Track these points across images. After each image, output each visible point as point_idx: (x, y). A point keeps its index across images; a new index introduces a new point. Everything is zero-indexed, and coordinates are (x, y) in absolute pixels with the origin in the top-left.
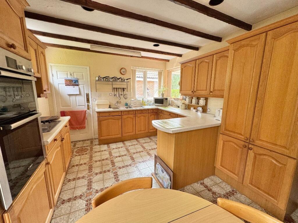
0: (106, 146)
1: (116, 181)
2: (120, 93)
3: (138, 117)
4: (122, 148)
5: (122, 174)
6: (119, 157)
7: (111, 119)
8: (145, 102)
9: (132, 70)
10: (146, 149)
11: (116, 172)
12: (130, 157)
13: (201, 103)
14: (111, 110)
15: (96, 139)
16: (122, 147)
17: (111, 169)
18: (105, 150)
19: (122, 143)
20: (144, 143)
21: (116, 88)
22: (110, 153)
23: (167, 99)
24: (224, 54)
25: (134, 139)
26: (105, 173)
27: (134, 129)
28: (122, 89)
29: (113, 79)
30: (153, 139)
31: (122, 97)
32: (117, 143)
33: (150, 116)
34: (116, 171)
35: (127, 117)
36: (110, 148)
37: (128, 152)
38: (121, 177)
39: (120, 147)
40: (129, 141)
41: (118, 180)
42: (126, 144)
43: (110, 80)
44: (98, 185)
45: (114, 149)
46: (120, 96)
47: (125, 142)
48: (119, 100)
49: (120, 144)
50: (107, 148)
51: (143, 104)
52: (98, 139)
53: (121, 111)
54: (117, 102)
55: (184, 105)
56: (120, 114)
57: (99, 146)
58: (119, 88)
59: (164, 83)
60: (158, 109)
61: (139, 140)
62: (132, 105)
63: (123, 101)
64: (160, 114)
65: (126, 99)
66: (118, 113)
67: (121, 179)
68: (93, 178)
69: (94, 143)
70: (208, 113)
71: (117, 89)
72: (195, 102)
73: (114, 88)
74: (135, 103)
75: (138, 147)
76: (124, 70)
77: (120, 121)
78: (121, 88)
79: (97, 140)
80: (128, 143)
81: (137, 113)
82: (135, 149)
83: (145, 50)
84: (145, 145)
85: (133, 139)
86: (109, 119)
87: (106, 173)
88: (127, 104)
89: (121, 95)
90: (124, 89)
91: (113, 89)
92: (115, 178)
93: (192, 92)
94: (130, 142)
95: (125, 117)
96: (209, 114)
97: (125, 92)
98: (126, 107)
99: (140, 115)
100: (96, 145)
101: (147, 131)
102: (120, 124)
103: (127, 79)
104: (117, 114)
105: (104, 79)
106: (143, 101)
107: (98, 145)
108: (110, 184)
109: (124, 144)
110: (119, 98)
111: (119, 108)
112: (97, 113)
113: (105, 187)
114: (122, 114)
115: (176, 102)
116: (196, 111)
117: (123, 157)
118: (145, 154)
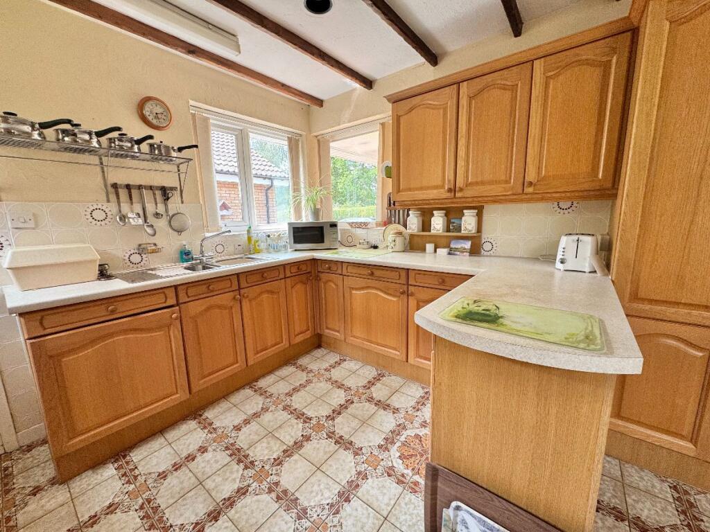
0: (110, 471)
2: (150, 208)
3: (250, 301)
4: (208, 456)
6: (216, 519)
7: (126, 331)
8: (257, 241)
9: (193, 115)
10: (314, 422)
12: (273, 495)
13: (470, 227)
14: (117, 286)
15: (30, 448)
16: (203, 450)
18: (111, 509)
19: (192, 424)
20: (289, 395)
21: (128, 187)
22: (147, 517)
23: (334, 225)
24: (578, 55)
25: (243, 387)
27: (240, 347)
28: (158, 193)
29: (104, 139)
30: (314, 366)
31: (161, 224)
32: (172, 435)
33: (292, 288)
35: (203, 308)
36: (141, 479)
37: (246, 468)
39: (193, 448)
40: (224, 405)
42: (217, 424)
43: (89, 142)
45: (163, 476)
46: (151, 220)
47: (209, 414)
48: (153, 240)
49: (188, 436)
50: (117, 484)
51: (250, 248)
52: (44, 442)
53: (176, 287)
54: (141, 250)
55: (399, 240)
56: (172, 301)
57: (59, 495)
58: (140, 187)
59: (310, 175)
60: (314, 261)
61: (262, 383)
62: (210, 254)
63: (169, 242)
64: (324, 277)
65: (179, 231)
66: (162, 296)
69: (19, 482)
70: (485, 253)
71: (135, 193)
72: (441, 225)
73: (115, 186)
74: (220, 249)
75: (279, 423)
76: (159, 110)
77: (175, 333)
78: (151, 188)
79: (43, 452)
80: (224, 416)
81: (243, 284)
82: (271, 434)
83: (265, 23)
84: (298, 401)
85: (238, 389)
86: (111, 335)
88: (188, 253)
89: (157, 215)
90: (165, 192)
91: (111, 190)
93: (450, 190)
94: (230, 409)
95: (195, 308)
96: (490, 256)
97: (174, 204)
98: (185, 264)
99: (257, 289)
100: (36, 491)
101: (285, 344)
102: (176, 344)
103: (180, 149)
104: (158, 301)
105: (50, 133)
106: (249, 239)
107: (53, 482)
109: (207, 425)
110: (149, 230)
111: (158, 273)
112: (21, 315)
114: (183, 298)
115: (359, 232)
116: (449, 254)
117: (233, 511)
118: (327, 450)
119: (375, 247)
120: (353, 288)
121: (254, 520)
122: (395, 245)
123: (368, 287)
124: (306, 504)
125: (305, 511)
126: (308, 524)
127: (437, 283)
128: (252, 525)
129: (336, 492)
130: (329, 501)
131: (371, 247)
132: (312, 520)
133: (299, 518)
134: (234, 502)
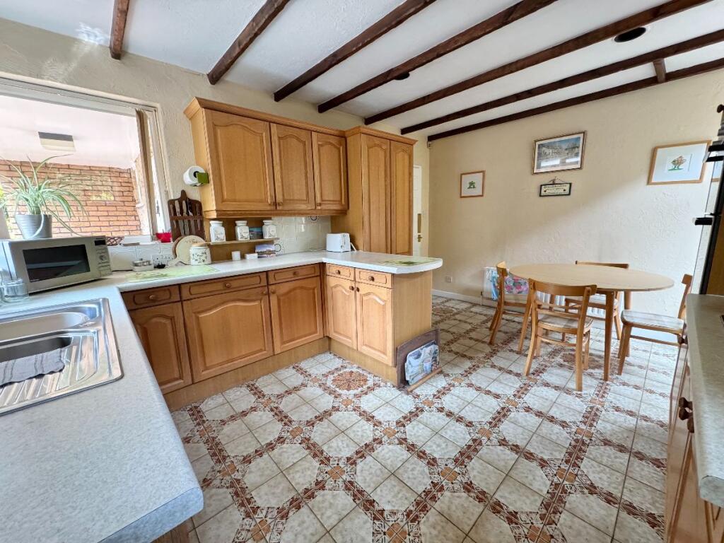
1: (480, 444)
5: (450, 444)
6: (373, 502)
11: (456, 460)
12: (359, 461)
17: (456, 487)
23: (101, 242)
26: (483, 493)
34: (451, 466)
38: (462, 440)
41: (475, 441)
44: (531, 477)
67: (468, 437)
68: (533, 516)
70: (277, 253)
72: (247, 234)
87: (483, 487)
92: (476, 450)
108: (500, 452)
113: (517, 456)
116: (259, 257)
117: (367, 490)
118: (326, 426)
119: (161, 266)
120: (200, 312)
121: (378, 472)
122: (206, 257)
123: (223, 303)
124: (371, 439)
125: (375, 440)
126: (386, 437)
127: (292, 276)
128: (382, 472)
129: (366, 422)
130: (372, 426)
131: (155, 267)
132: (383, 435)
133: (381, 442)
134: (358, 491)
